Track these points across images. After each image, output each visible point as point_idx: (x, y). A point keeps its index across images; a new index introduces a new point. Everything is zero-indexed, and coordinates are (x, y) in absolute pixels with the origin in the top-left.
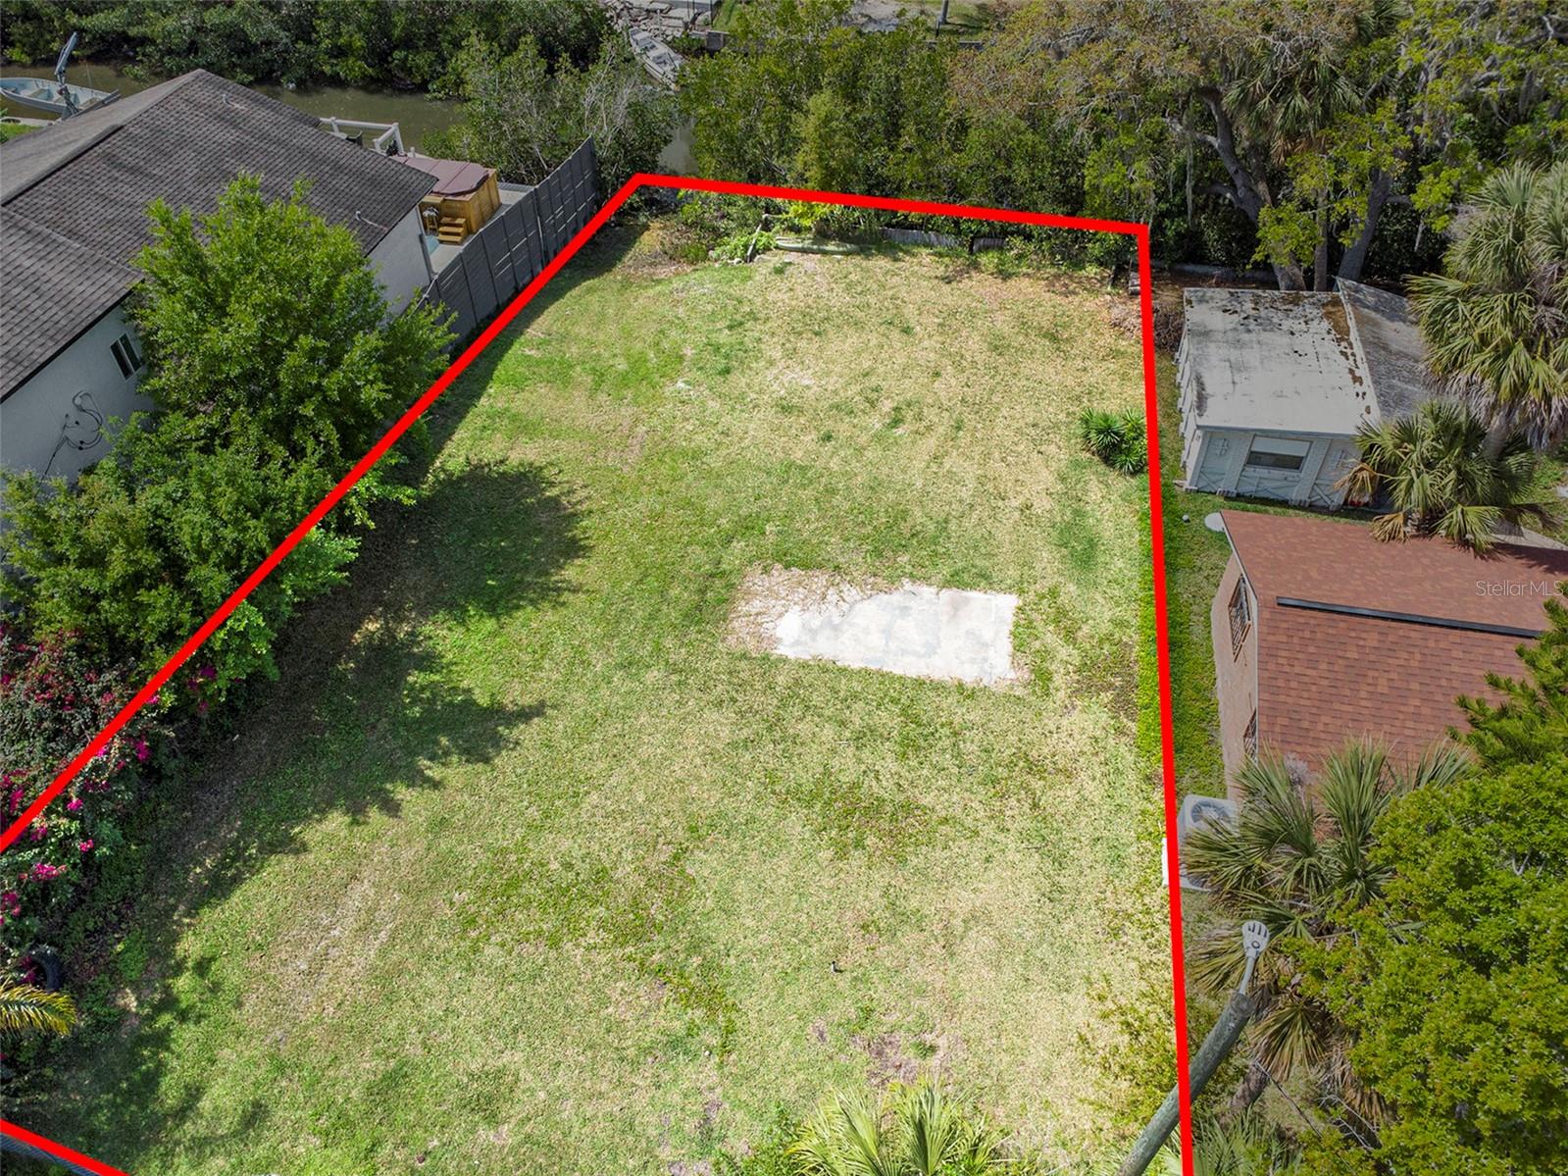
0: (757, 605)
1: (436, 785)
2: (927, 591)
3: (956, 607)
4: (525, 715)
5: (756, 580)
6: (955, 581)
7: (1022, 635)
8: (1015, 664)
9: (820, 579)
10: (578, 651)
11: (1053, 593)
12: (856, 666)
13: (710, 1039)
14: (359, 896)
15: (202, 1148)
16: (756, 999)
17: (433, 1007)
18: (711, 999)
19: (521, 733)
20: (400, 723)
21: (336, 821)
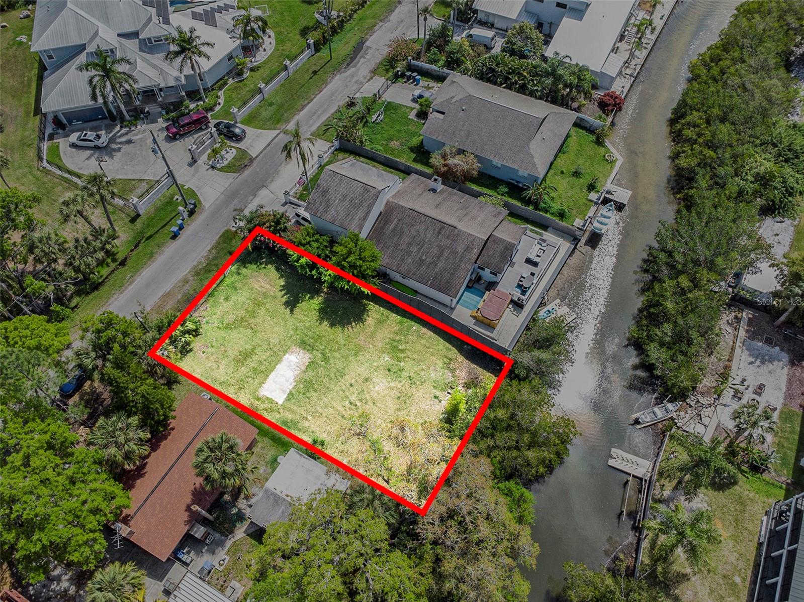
0: (301, 354)
1: (283, 297)
2: (291, 387)
3: (284, 391)
5: (308, 355)
6: (291, 393)
7: (271, 401)
8: (263, 395)
9: (303, 368)
10: (303, 322)
11: (279, 412)
12: (277, 367)
13: (221, 326)
14: (268, 286)
15: (238, 269)
16: (223, 333)
17: (244, 294)
18: (226, 327)
19: (288, 310)
20: (299, 293)
21: (283, 283)
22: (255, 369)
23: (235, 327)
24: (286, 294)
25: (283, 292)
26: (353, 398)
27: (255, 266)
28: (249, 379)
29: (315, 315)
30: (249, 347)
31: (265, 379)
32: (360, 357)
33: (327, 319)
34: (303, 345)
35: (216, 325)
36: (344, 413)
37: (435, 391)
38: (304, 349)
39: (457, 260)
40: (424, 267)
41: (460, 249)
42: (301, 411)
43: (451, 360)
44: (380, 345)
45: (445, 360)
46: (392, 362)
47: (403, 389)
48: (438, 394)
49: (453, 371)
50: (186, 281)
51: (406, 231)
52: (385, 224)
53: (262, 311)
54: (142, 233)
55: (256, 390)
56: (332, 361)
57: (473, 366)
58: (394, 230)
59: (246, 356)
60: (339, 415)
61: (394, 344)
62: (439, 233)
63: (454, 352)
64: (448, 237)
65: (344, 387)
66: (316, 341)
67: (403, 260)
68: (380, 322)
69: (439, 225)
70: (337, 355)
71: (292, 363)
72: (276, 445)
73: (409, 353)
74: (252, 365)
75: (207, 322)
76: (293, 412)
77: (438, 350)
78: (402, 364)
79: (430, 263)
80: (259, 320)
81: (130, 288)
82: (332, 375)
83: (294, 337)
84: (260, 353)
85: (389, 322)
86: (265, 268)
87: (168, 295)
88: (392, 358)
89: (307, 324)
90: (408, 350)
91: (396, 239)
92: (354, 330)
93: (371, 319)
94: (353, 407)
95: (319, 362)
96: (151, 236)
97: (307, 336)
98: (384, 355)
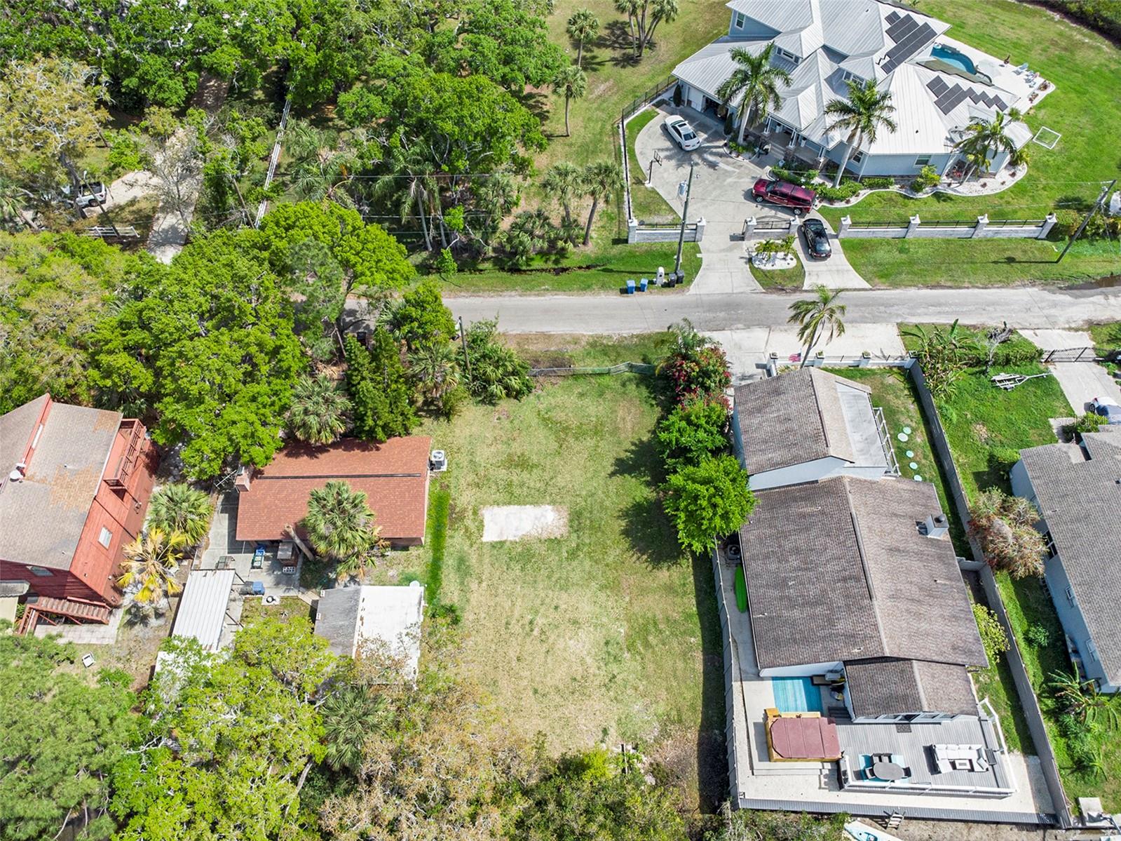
0: (561, 522)
1: (626, 451)
2: (511, 538)
3: (502, 534)
4: (613, 474)
5: (565, 531)
6: (502, 543)
7: (481, 527)
8: (483, 515)
9: (545, 536)
10: (608, 496)
11: (471, 546)
12: (528, 506)
13: (542, 413)
14: (629, 425)
15: (630, 380)
16: (535, 421)
17: (601, 408)
18: (544, 419)
19: (612, 469)
20: (645, 465)
21: (645, 439)
22: (510, 484)
23: (551, 428)
24: (632, 452)
25: (633, 448)
26: (540, 621)
27: (647, 394)
28: (494, 487)
29: (626, 503)
30: (535, 459)
31: (505, 504)
32: (602, 596)
33: (631, 522)
34: (576, 518)
35: (541, 407)
36: (514, 622)
37: (614, 724)
38: (571, 521)
39: (821, 633)
40: (777, 593)
41: (842, 626)
42: (487, 569)
43: (680, 721)
44: (636, 609)
45: (674, 713)
46: (621, 640)
47: (592, 678)
48: (612, 731)
49: (665, 734)
50: (576, 341)
51: (813, 533)
52: (802, 499)
53: (590, 442)
54: (609, 261)
55: (484, 503)
56: (575, 563)
57: (694, 761)
58: (803, 516)
59: (522, 463)
60: (508, 617)
61: (651, 627)
62: (845, 580)
63: (695, 719)
64: (847, 596)
65: (548, 600)
66: (591, 528)
67: (767, 557)
68: (670, 589)
69: (857, 570)
70: (587, 563)
71: (543, 519)
72: (429, 568)
73: (649, 655)
74: (515, 478)
75: (538, 397)
76: (480, 561)
77: (681, 694)
78: (627, 655)
79: (789, 598)
80: (577, 446)
81: (533, 298)
82: (556, 576)
83: (579, 500)
84: (534, 476)
85: (678, 600)
86: (652, 405)
87: (547, 337)
88: (628, 636)
89: (607, 503)
90: (653, 652)
91: (791, 527)
92: (637, 564)
93: (667, 574)
94: (527, 628)
95: (564, 550)
96: (611, 271)
97: (591, 512)
98: (625, 623)
